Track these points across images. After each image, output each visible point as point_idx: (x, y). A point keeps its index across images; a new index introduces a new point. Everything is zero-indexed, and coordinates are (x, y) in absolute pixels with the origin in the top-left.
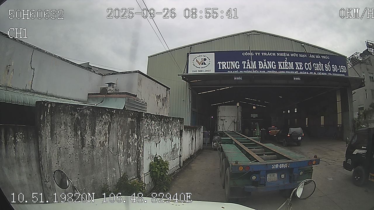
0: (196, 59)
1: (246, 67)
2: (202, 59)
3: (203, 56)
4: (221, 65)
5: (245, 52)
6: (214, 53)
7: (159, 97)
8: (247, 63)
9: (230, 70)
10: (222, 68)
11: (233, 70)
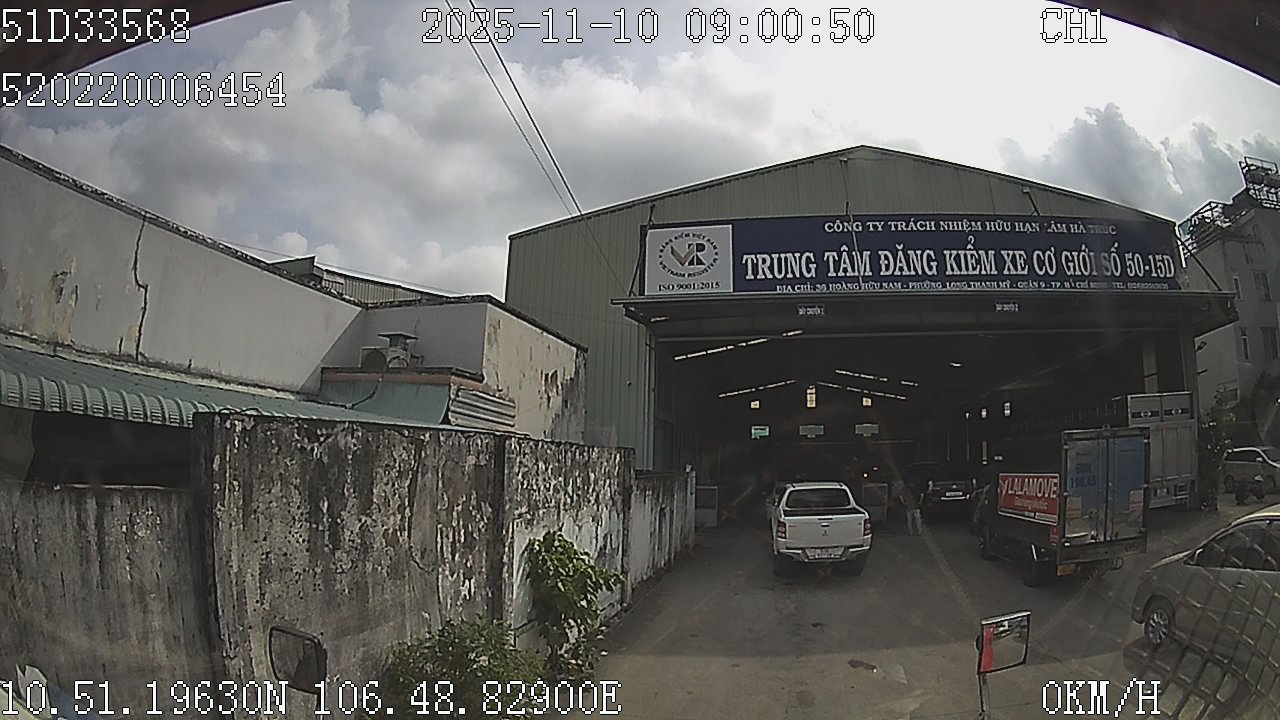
0: (669, 246)
1: (836, 270)
2: (690, 245)
3: (694, 235)
4: (755, 266)
5: (833, 218)
6: (730, 226)
7: (554, 379)
8: (840, 257)
9: (785, 281)
10: (758, 277)
11: (793, 282)
